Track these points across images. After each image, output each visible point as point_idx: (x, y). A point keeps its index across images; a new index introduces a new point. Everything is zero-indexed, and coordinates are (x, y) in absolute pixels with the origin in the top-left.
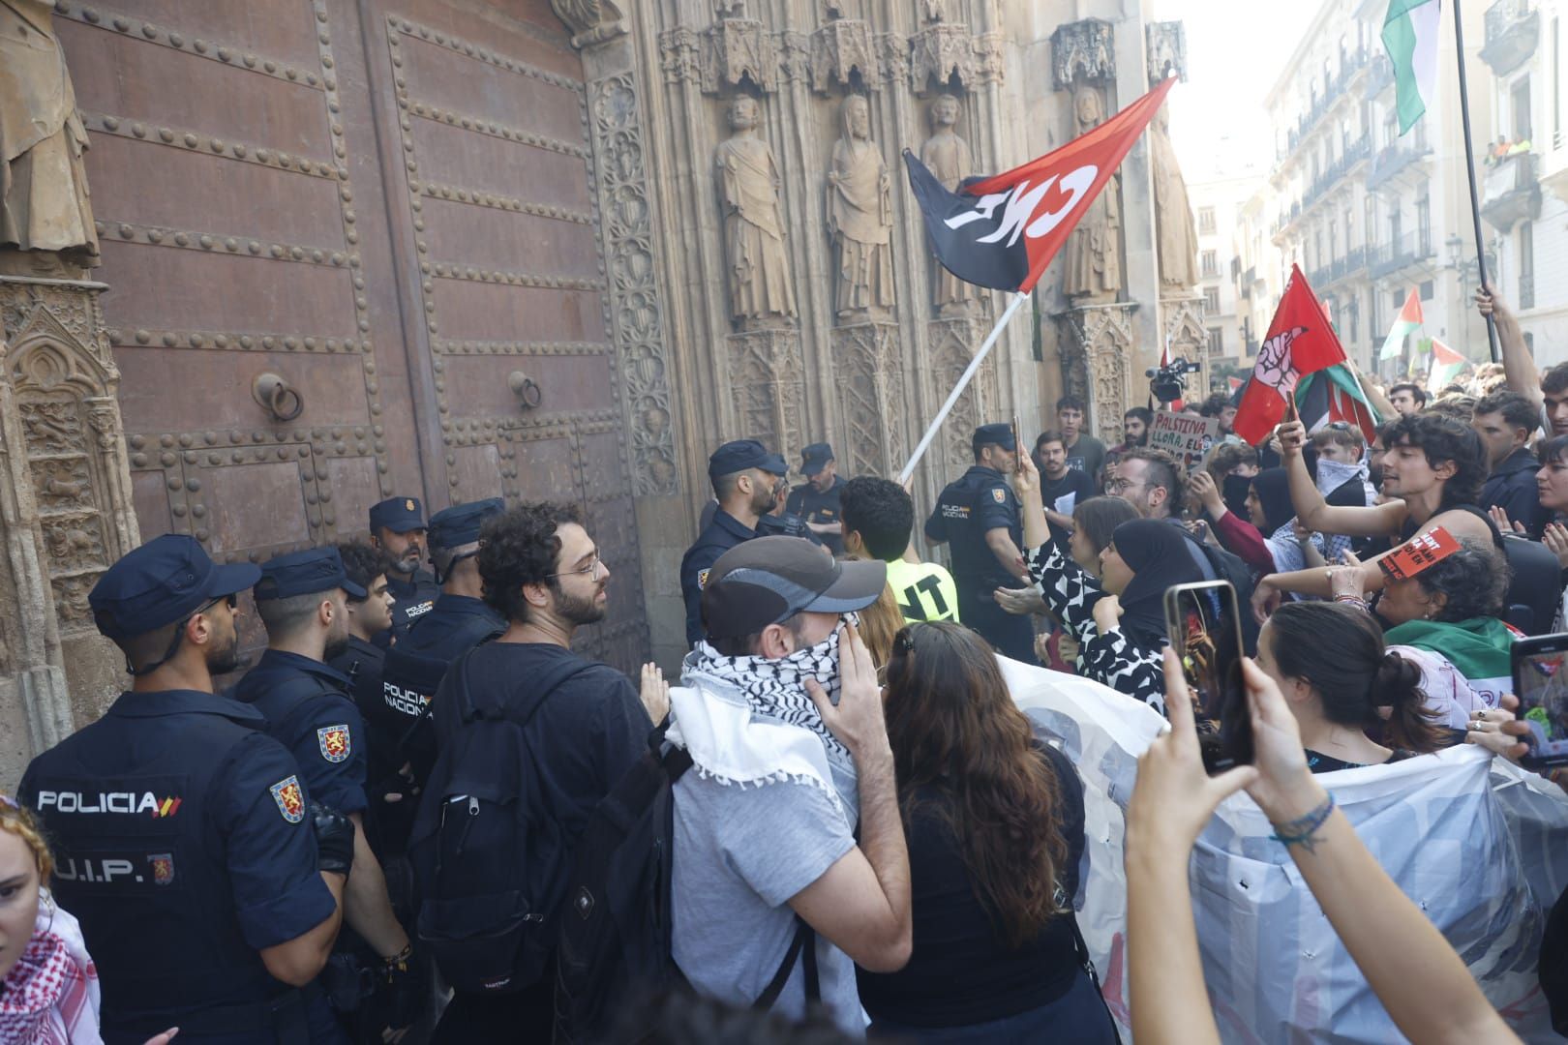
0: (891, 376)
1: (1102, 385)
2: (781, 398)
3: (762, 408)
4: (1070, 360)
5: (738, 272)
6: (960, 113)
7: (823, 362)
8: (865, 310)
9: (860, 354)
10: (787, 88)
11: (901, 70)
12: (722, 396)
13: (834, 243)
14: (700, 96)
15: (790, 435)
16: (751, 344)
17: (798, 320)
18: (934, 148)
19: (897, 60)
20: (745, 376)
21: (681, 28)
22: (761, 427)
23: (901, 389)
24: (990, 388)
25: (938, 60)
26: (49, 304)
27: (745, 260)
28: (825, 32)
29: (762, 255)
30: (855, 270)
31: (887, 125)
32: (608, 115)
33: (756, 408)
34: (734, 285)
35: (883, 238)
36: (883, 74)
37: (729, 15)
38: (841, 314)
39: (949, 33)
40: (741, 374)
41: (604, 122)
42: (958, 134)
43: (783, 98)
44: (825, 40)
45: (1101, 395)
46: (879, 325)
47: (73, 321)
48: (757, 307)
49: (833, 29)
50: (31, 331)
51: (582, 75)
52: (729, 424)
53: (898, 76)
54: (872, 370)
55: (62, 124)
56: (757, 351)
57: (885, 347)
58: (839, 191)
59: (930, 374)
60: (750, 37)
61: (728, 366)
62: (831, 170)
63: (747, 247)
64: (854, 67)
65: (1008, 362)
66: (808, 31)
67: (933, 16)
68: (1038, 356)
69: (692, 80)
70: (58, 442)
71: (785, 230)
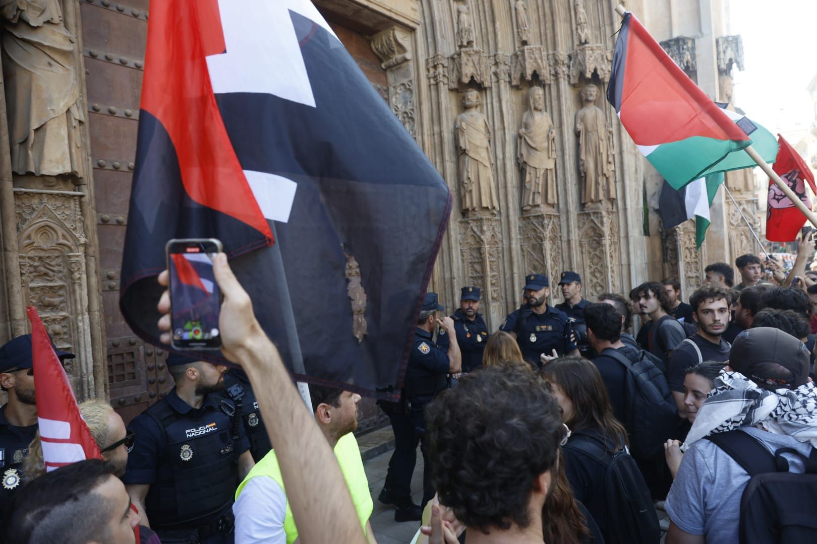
0: (554, 243)
1: (687, 251)
2: (487, 255)
3: (477, 260)
4: (667, 236)
5: (465, 185)
6: (599, 95)
7: (513, 235)
8: (538, 206)
9: (535, 230)
10: (496, 84)
11: (563, 72)
12: (454, 253)
13: (522, 168)
14: (448, 91)
15: (493, 277)
16: (471, 225)
17: (500, 212)
18: (583, 114)
19: (561, 66)
20: (468, 243)
21: (438, 55)
22: (476, 271)
23: (560, 251)
24: (615, 251)
25: (585, 65)
26: (50, 205)
27: (469, 178)
28: (519, 53)
29: (478, 176)
30: (533, 183)
31: (555, 103)
32: (399, 103)
33: (474, 261)
34: (462, 193)
35: (551, 165)
36: (553, 75)
37: (465, 47)
38: (524, 208)
39: (592, 50)
40: (466, 242)
41: (397, 106)
42: (598, 106)
43: (494, 90)
44: (518, 57)
45: (686, 257)
46: (547, 215)
47: (63, 212)
48: (475, 205)
49: (523, 51)
50: (39, 218)
51: (386, 83)
52: (458, 270)
53: (561, 75)
54: (542, 240)
55: (65, 110)
56: (475, 229)
57: (550, 227)
58: (525, 139)
59: (578, 244)
60: (476, 58)
61: (459, 237)
62: (521, 128)
63: (470, 171)
64: (535, 71)
65: (627, 236)
66: (510, 53)
67: (583, 41)
68: (646, 232)
69: (443, 83)
70: (49, 276)
71: (493, 162)
